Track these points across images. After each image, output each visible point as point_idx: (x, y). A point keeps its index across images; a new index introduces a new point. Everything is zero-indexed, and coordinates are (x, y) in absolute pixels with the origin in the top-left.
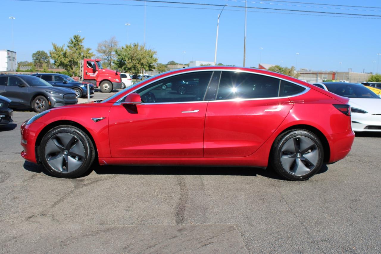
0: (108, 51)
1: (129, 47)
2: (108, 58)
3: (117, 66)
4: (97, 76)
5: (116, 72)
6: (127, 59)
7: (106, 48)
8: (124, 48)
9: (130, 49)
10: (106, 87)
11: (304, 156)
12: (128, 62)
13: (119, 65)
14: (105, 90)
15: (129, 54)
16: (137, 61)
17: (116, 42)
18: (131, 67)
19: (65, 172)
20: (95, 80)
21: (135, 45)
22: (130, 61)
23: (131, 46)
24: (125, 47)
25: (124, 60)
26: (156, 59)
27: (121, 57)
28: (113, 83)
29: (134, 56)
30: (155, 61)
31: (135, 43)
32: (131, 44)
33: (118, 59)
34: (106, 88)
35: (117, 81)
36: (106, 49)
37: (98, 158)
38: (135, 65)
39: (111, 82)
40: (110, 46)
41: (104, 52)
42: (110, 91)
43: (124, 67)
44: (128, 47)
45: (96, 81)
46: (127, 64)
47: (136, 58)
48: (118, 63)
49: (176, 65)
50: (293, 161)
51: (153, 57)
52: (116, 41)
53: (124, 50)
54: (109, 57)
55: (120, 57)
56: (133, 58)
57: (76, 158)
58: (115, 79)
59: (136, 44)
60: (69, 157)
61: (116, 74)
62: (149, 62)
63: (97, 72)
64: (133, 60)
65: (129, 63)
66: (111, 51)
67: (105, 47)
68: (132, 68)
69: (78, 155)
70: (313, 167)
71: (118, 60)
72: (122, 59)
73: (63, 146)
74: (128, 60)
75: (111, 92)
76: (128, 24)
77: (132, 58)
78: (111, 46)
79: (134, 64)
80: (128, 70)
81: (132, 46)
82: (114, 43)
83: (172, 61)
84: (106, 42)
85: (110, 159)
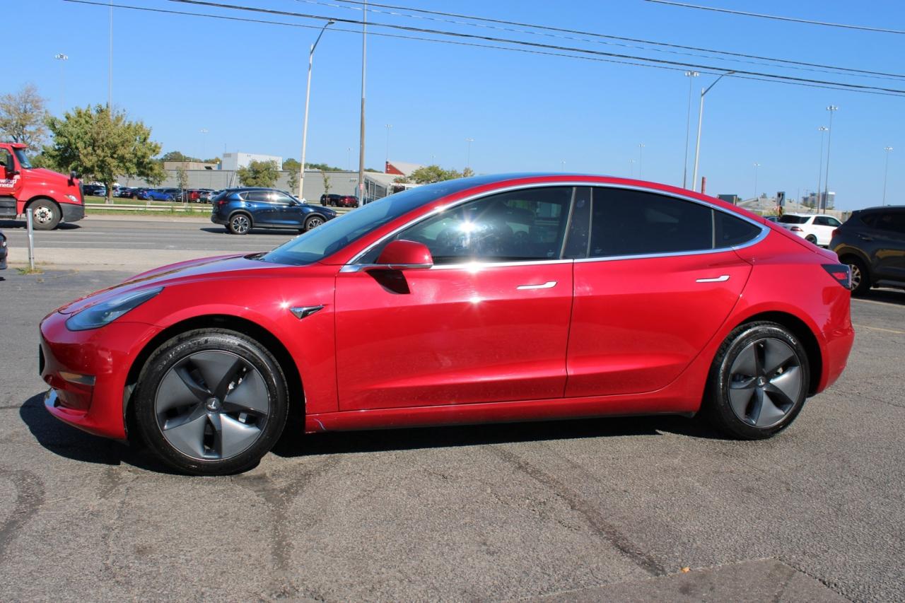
0: (17, 123)
1: (85, 115)
2: (16, 140)
3: (55, 162)
4: (19, 187)
5: (69, 178)
6: (80, 145)
7: (11, 115)
8: (71, 117)
9: (88, 119)
10: (43, 215)
11: (772, 381)
12: (85, 151)
13: (61, 159)
14: (41, 222)
15: (86, 133)
16: (109, 152)
17: (37, 102)
18: (93, 167)
19: (212, 458)
20: (11, 196)
21: (102, 111)
22: (90, 149)
23: (90, 112)
24: (73, 114)
25: (74, 146)
26: (156, 146)
27: (66, 139)
28: (60, 204)
29: (100, 137)
30: (154, 151)
31: (100, 106)
32: (89, 106)
33: (58, 144)
34: (43, 217)
35: (72, 201)
36: (10, 118)
37: (305, 414)
38: (103, 161)
39: (58, 204)
40: (22, 111)
41: (5, 125)
42: (55, 226)
43: (73, 165)
44: (82, 115)
45: (14, 200)
46: (82, 157)
47: (104, 143)
48: (57, 156)
49: (185, 161)
50: (752, 394)
51: (148, 141)
52: (36, 99)
53: (72, 122)
54: (19, 139)
55: (62, 140)
56: (97, 144)
57: (240, 419)
58: (68, 195)
59: (104, 107)
60: (223, 416)
61: (71, 183)
62: (139, 154)
63: (17, 177)
64: (99, 147)
65: (86, 156)
66: (24, 123)
67: (9, 111)
68: (96, 168)
69: (246, 410)
70: (790, 406)
71: (57, 147)
72: (69, 144)
73: (206, 386)
74: (85, 148)
75: (55, 229)
76: (62, 57)
77: (94, 143)
78: (25, 112)
79: (101, 159)
80: (83, 172)
81: (94, 113)
82: (32, 101)
83: (175, 153)
84: (10, 97)
85: (335, 416)
